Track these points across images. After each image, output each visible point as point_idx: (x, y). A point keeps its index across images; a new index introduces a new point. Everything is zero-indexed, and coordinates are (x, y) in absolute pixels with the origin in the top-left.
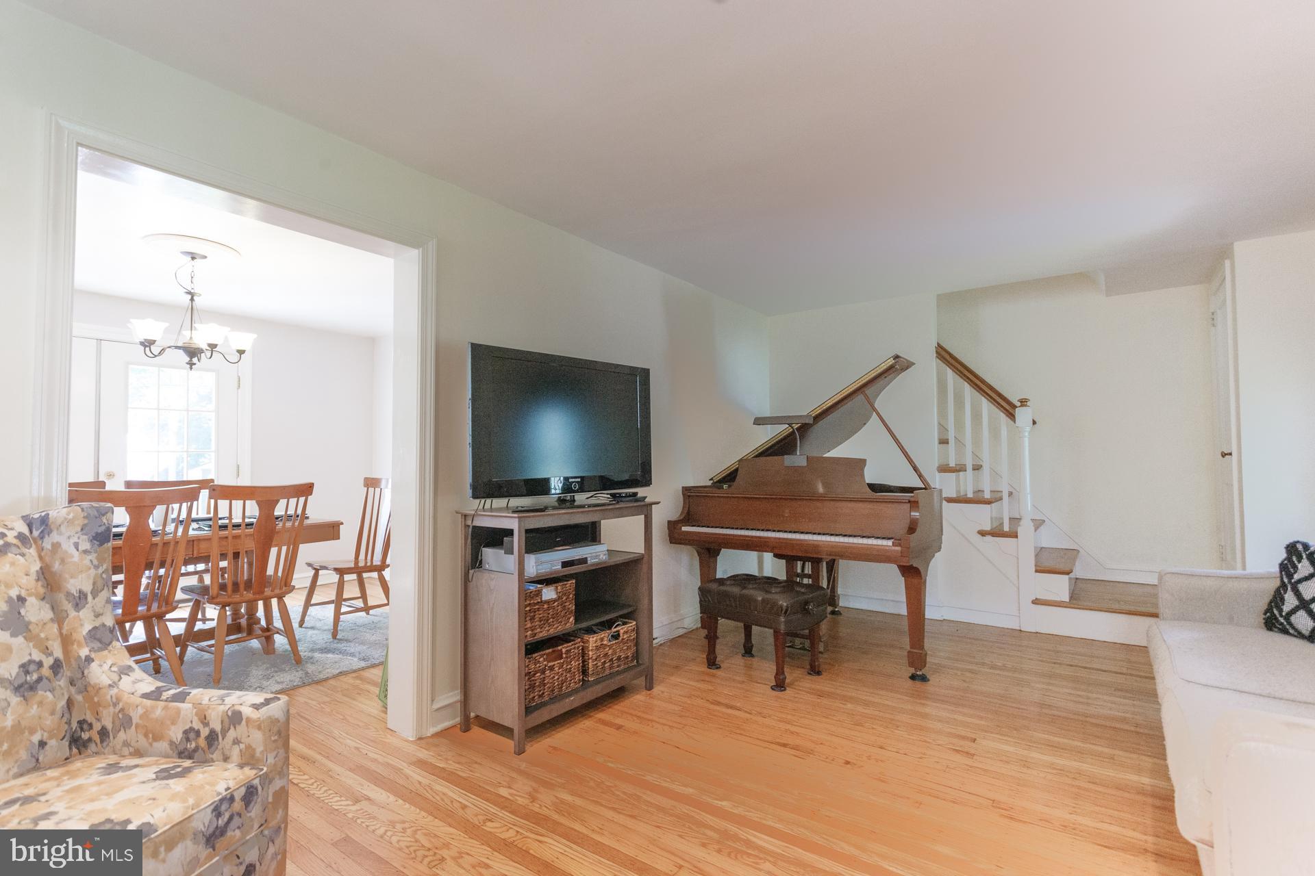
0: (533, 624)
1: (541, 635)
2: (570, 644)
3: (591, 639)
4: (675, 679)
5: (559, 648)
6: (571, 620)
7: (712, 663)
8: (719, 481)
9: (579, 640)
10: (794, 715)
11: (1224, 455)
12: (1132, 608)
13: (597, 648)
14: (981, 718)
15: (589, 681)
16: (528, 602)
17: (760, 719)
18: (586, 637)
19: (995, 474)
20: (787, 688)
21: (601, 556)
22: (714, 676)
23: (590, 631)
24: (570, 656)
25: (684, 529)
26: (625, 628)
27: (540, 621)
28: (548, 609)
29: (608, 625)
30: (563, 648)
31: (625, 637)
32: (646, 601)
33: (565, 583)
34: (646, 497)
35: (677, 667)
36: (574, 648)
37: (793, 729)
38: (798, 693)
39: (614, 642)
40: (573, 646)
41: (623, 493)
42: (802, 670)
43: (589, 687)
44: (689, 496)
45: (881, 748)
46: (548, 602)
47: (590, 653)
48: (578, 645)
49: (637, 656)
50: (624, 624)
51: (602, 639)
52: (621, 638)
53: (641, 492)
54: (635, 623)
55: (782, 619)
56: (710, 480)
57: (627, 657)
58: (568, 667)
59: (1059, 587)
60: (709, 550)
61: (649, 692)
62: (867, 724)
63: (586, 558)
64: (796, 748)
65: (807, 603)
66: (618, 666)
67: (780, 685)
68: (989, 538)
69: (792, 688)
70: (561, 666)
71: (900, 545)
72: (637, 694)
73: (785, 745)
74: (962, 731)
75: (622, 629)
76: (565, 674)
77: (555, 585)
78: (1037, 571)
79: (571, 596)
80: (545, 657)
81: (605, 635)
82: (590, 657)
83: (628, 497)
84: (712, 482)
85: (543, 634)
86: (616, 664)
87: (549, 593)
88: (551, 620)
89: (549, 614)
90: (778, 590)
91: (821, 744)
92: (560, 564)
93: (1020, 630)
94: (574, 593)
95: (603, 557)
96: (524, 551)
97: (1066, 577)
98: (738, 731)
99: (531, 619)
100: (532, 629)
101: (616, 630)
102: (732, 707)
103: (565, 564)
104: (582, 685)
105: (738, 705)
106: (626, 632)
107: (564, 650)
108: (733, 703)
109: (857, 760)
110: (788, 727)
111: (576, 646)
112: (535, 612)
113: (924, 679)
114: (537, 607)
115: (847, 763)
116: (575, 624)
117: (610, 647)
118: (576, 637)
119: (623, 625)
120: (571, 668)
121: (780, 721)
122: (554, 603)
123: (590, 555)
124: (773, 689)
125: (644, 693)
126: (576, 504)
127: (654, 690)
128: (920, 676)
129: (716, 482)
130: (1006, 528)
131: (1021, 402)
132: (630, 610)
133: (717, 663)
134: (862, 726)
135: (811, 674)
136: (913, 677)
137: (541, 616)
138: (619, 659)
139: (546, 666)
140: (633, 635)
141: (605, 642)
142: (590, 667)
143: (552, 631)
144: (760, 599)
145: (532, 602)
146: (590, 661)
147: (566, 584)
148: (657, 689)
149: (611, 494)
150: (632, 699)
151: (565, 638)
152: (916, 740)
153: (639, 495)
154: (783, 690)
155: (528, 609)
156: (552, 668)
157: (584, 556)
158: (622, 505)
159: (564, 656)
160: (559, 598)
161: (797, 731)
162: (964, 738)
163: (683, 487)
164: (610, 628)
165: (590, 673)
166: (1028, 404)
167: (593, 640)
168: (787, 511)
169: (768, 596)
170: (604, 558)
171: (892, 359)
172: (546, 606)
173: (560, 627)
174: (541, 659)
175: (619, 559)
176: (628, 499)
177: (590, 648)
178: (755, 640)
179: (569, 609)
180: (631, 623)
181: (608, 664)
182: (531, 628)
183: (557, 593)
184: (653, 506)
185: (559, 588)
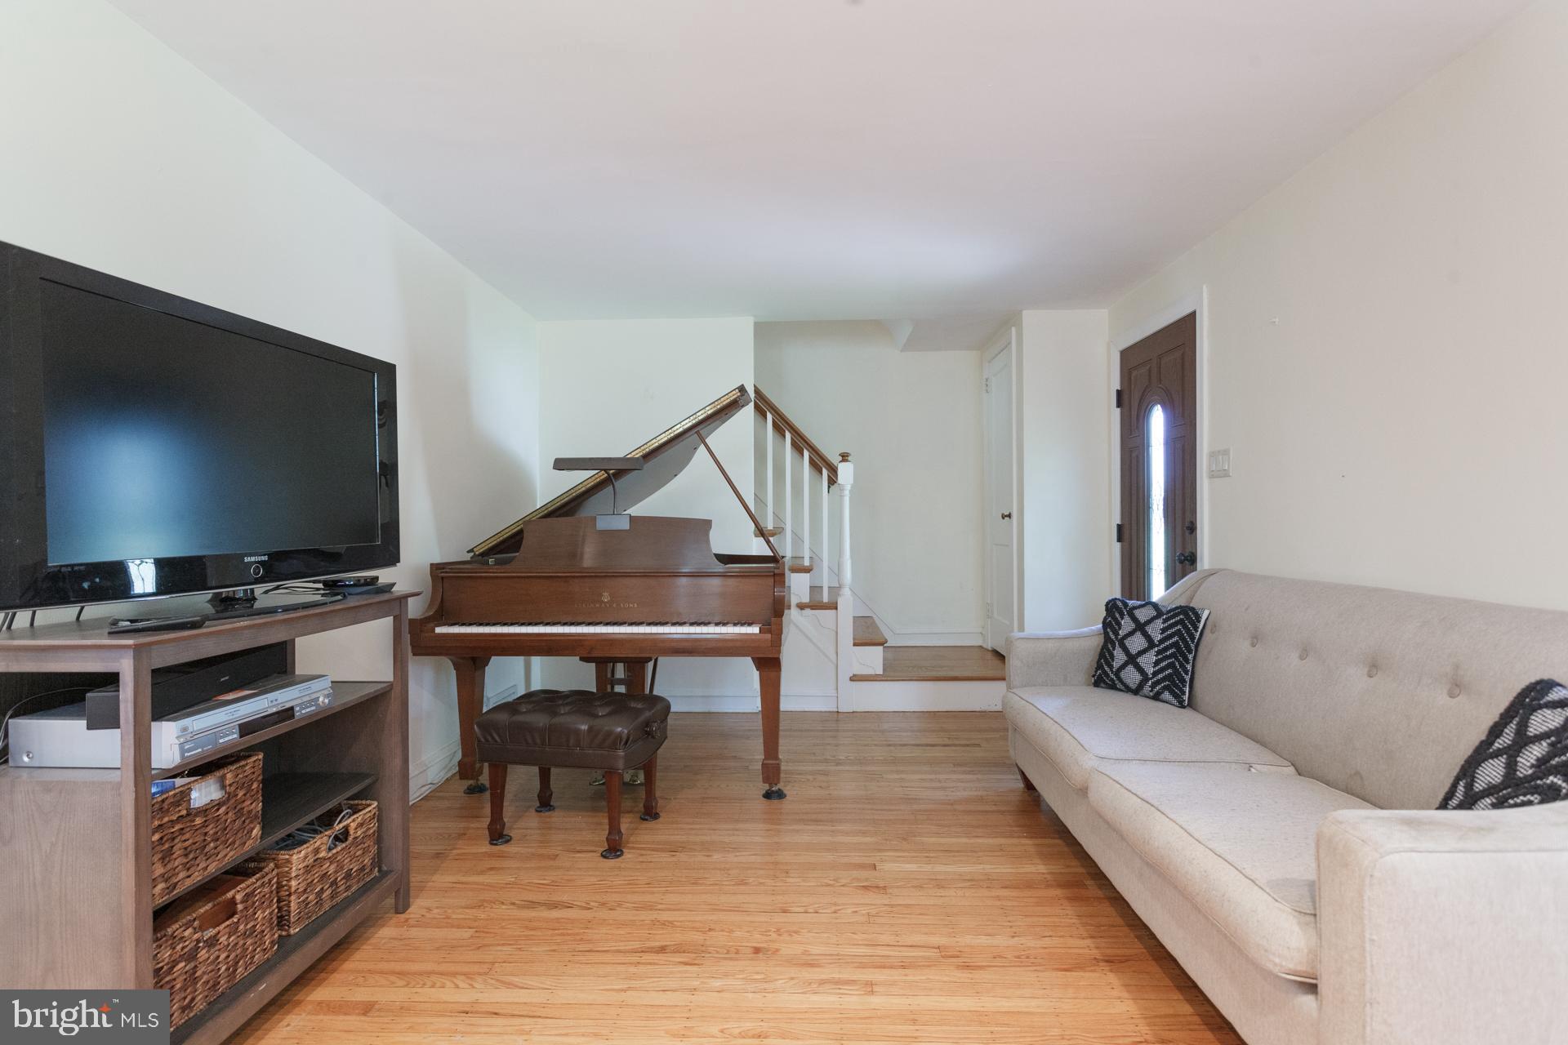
0: (169, 866)
1: (188, 882)
2: (253, 879)
3: (295, 857)
4: (442, 879)
5: (229, 895)
6: (255, 832)
7: (498, 835)
8: (482, 554)
9: (272, 865)
10: (653, 893)
11: (1004, 517)
12: (934, 674)
13: (308, 869)
14: (864, 833)
15: (289, 936)
16: (157, 823)
17: (603, 914)
18: (283, 856)
19: (797, 539)
20: (624, 850)
21: (321, 699)
22: (501, 856)
23: (292, 842)
24: (254, 903)
25: (438, 630)
26: (359, 817)
27: (186, 855)
28: (205, 825)
29: (327, 820)
30: (238, 894)
31: (359, 833)
32: (397, 762)
33: (243, 763)
34: (394, 584)
35: (438, 855)
36: (263, 885)
37: (665, 916)
38: (642, 855)
39: (339, 848)
40: (259, 883)
41: (350, 579)
42: (631, 815)
43: (294, 950)
44: (442, 578)
45: (785, 911)
46: (204, 811)
47: (294, 883)
48: (270, 876)
49: (378, 861)
50: (355, 810)
51: (317, 851)
52: (350, 839)
53: (384, 575)
54: (375, 804)
55: (621, 753)
56: (468, 552)
57: (362, 869)
58: (249, 926)
59: (872, 659)
60: (474, 659)
61: (402, 916)
62: (751, 880)
63: (292, 708)
64: (679, 949)
65: (647, 724)
66: (348, 889)
67: (614, 849)
68: (808, 611)
69: (633, 848)
70: (233, 930)
71: (770, 631)
72: (383, 926)
73: (662, 950)
74: (856, 858)
75: (354, 821)
76: (241, 943)
77: (219, 774)
78: (855, 645)
79: (255, 786)
80: (196, 923)
81: (322, 840)
82: (293, 889)
83: (363, 585)
84: (472, 554)
85: (187, 881)
86: (343, 887)
87: (204, 793)
88: (212, 845)
89: (206, 834)
90: (567, 709)
91: (710, 930)
92: (236, 730)
93: (838, 712)
94: (260, 778)
95: (323, 700)
96: (148, 714)
97: (881, 648)
98: (581, 947)
99: (163, 859)
100: (165, 878)
101: (341, 825)
102: (554, 906)
103: (246, 729)
104: (278, 949)
105: (565, 898)
106: (361, 825)
107: (239, 897)
108: (556, 898)
109: (766, 942)
110: (654, 915)
111: (266, 879)
112: (173, 839)
113: (780, 795)
114: (177, 827)
115: (757, 950)
116: (262, 838)
117: (331, 860)
118: (264, 860)
119: (355, 813)
120: (255, 926)
121: (637, 909)
122: (218, 810)
123: (299, 701)
124: (604, 857)
125: (392, 921)
126: (257, 605)
127: (410, 910)
128: (777, 792)
129: (479, 555)
130: (825, 599)
131: (843, 456)
132: (367, 782)
133: (505, 833)
134: (746, 884)
135: (646, 820)
136: (768, 795)
137: (187, 843)
138: (348, 876)
139: (198, 941)
140: (374, 826)
141: (322, 854)
142: (292, 909)
143: (212, 868)
144: (584, 727)
145: (166, 819)
146: (293, 898)
147: (244, 766)
148: (418, 906)
149: (325, 583)
150: (373, 941)
151: (240, 871)
152: (818, 886)
153: (381, 581)
154: (619, 856)
155: (156, 837)
156: (212, 942)
157: (288, 705)
158: (352, 602)
159: (240, 907)
160: (230, 796)
161: (670, 919)
162: (862, 866)
163: (432, 565)
164: (330, 825)
165: (292, 920)
166: (849, 458)
167: (298, 859)
168: (606, 594)
169: (598, 722)
170: (327, 701)
171: (737, 390)
172: (198, 821)
173: (231, 854)
174: (187, 933)
175: (350, 698)
176: (359, 590)
177: (293, 875)
178: (555, 784)
179: (250, 812)
180: (370, 805)
181: (328, 892)
182: (163, 875)
183: (223, 787)
184: (409, 599)
185: (229, 776)
